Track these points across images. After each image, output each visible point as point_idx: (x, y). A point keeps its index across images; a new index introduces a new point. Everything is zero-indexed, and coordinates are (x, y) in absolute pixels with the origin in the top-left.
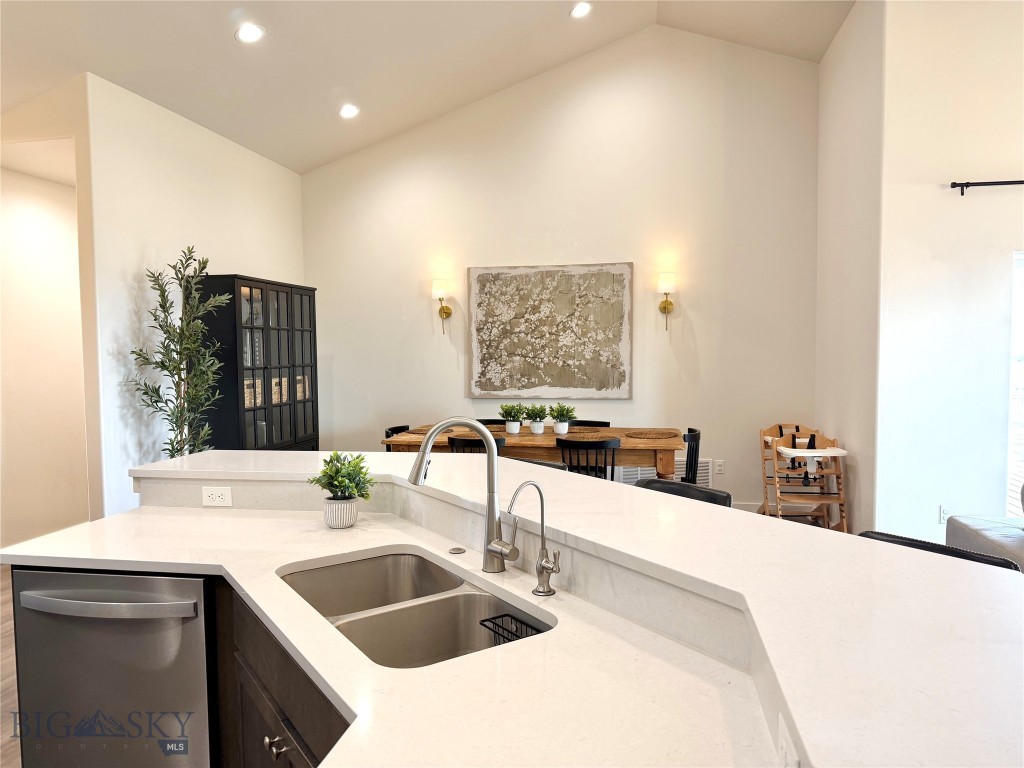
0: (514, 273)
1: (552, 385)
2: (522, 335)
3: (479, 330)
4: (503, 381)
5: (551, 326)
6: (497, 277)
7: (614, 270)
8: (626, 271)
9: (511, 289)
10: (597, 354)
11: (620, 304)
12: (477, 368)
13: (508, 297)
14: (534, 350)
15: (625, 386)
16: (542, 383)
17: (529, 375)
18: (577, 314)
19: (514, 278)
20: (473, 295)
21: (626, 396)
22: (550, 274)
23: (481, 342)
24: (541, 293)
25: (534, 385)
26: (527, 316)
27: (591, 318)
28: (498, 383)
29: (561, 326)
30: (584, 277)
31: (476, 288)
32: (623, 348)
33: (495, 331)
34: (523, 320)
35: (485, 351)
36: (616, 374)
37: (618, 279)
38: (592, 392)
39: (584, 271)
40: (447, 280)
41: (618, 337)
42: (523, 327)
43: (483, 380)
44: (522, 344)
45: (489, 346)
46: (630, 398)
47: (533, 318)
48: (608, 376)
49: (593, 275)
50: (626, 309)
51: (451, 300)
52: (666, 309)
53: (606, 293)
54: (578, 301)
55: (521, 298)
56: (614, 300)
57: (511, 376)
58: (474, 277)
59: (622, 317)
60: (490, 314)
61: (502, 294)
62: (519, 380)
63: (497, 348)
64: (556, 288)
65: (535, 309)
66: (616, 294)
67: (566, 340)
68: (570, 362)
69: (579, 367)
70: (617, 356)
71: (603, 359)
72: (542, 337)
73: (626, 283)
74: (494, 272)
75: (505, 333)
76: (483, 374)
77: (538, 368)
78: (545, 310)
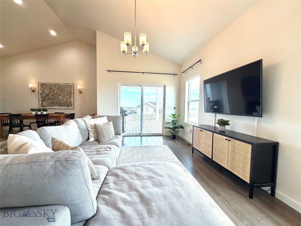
0: (49, 84)
1: (57, 106)
2: (51, 96)
3: (41, 95)
4: (46, 105)
5: (57, 94)
6: (45, 84)
7: (70, 85)
8: (72, 85)
9: (48, 87)
10: (67, 100)
11: (71, 91)
12: (41, 103)
13: (47, 88)
14: (53, 99)
15: (72, 106)
16: (55, 106)
17: (52, 104)
18: (62, 92)
19: (49, 85)
20: (39, 88)
21: (73, 108)
22: (56, 84)
23: (41, 97)
24: (55, 88)
25: (53, 106)
26: (52, 92)
27: (65, 93)
28: (45, 106)
29: (59, 95)
30: (64, 85)
31: (40, 86)
32: (72, 99)
33: (44, 95)
34: (51, 93)
35: (42, 99)
36: (71, 104)
37: (71, 86)
38: (66, 108)
39: (64, 84)
40: (33, 84)
41: (71, 97)
42: (51, 95)
43: (42, 105)
44: (50, 98)
45: (43, 98)
46: (74, 109)
47: (53, 93)
48: (69, 104)
49: (65, 85)
50: (72, 92)
51: (35, 88)
52: (81, 92)
53: (68, 89)
54: (62, 90)
55: (50, 89)
56: (70, 90)
57: (48, 104)
58: (40, 84)
59: (72, 94)
60: (43, 92)
61: (46, 88)
62: (50, 105)
63: (45, 98)
64: (58, 87)
65: (53, 91)
66: (70, 89)
67: (60, 97)
68: (61, 102)
69: (63, 103)
70: (71, 101)
71: (68, 101)
72: (55, 97)
73: (72, 87)
74: (44, 83)
75: (47, 96)
76: (42, 104)
77: (54, 103)
78: (56, 91)
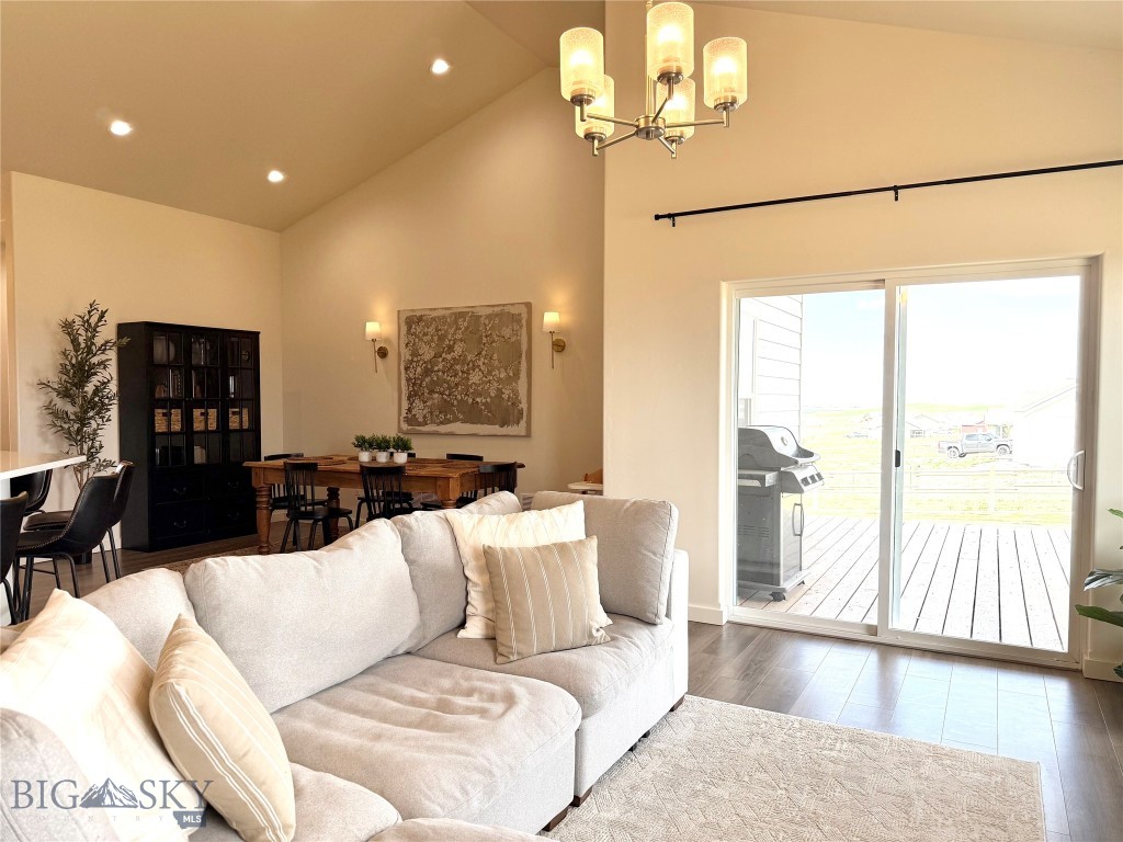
0: (434, 314)
1: (464, 422)
2: (440, 373)
3: (407, 369)
4: (425, 417)
5: (463, 364)
6: (420, 319)
7: (514, 310)
8: (523, 310)
9: (431, 330)
10: (500, 391)
11: (518, 343)
12: (405, 405)
13: (429, 337)
14: (449, 388)
15: (523, 423)
16: (456, 420)
17: (445, 412)
18: (484, 353)
19: (434, 319)
20: (402, 336)
21: (523, 433)
22: (461, 315)
23: (408, 380)
24: (455, 333)
25: (447, 422)
26: (444, 355)
27: (495, 357)
28: (421, 420)
29: (471, 365)
30: (489, 317)
31: (404, 329)
32: (522, 386)
33: (419, 369)
34: (440, 359)
35: (411, 389)
36: (516, 412)
37: (516, 319)
38: (496, 429)
39: (489, 311)
40: (380, 324)
41: (517, 375)
42: (440, 366)
43: (410, 416)
44: (439, 382)
45: (414, 384)
46: (528, 435)
47: (449, 357)
48: (507, 413)
49: (497, 315)
50: (524, 347)
51: (387, 340)
52: (559, 346)
53: (507, 332)
54: (484, 340)
55: (439, 338)
56: (513, 339)
57: (431, 413)
58: (403, 318)
59: (520, 357)
60: (415, 353)
61: (425, 334)
62: (437, 416)
63: (420, 385)
64: (467, 328)
65: (451, 349)
66: (516, 333)
67: (475, 378)
68: (478, 400)
69: (485, 404)
70: (516, 393)
71: (505, 396)
72: (455, 376)
73: (524, 322)
74: (418, 314)
75: (427, 372)
76: (409, 410)
77: (453, 405)
78: (458, 349)
